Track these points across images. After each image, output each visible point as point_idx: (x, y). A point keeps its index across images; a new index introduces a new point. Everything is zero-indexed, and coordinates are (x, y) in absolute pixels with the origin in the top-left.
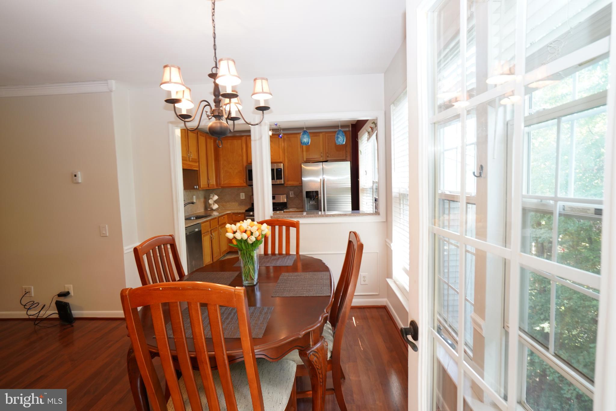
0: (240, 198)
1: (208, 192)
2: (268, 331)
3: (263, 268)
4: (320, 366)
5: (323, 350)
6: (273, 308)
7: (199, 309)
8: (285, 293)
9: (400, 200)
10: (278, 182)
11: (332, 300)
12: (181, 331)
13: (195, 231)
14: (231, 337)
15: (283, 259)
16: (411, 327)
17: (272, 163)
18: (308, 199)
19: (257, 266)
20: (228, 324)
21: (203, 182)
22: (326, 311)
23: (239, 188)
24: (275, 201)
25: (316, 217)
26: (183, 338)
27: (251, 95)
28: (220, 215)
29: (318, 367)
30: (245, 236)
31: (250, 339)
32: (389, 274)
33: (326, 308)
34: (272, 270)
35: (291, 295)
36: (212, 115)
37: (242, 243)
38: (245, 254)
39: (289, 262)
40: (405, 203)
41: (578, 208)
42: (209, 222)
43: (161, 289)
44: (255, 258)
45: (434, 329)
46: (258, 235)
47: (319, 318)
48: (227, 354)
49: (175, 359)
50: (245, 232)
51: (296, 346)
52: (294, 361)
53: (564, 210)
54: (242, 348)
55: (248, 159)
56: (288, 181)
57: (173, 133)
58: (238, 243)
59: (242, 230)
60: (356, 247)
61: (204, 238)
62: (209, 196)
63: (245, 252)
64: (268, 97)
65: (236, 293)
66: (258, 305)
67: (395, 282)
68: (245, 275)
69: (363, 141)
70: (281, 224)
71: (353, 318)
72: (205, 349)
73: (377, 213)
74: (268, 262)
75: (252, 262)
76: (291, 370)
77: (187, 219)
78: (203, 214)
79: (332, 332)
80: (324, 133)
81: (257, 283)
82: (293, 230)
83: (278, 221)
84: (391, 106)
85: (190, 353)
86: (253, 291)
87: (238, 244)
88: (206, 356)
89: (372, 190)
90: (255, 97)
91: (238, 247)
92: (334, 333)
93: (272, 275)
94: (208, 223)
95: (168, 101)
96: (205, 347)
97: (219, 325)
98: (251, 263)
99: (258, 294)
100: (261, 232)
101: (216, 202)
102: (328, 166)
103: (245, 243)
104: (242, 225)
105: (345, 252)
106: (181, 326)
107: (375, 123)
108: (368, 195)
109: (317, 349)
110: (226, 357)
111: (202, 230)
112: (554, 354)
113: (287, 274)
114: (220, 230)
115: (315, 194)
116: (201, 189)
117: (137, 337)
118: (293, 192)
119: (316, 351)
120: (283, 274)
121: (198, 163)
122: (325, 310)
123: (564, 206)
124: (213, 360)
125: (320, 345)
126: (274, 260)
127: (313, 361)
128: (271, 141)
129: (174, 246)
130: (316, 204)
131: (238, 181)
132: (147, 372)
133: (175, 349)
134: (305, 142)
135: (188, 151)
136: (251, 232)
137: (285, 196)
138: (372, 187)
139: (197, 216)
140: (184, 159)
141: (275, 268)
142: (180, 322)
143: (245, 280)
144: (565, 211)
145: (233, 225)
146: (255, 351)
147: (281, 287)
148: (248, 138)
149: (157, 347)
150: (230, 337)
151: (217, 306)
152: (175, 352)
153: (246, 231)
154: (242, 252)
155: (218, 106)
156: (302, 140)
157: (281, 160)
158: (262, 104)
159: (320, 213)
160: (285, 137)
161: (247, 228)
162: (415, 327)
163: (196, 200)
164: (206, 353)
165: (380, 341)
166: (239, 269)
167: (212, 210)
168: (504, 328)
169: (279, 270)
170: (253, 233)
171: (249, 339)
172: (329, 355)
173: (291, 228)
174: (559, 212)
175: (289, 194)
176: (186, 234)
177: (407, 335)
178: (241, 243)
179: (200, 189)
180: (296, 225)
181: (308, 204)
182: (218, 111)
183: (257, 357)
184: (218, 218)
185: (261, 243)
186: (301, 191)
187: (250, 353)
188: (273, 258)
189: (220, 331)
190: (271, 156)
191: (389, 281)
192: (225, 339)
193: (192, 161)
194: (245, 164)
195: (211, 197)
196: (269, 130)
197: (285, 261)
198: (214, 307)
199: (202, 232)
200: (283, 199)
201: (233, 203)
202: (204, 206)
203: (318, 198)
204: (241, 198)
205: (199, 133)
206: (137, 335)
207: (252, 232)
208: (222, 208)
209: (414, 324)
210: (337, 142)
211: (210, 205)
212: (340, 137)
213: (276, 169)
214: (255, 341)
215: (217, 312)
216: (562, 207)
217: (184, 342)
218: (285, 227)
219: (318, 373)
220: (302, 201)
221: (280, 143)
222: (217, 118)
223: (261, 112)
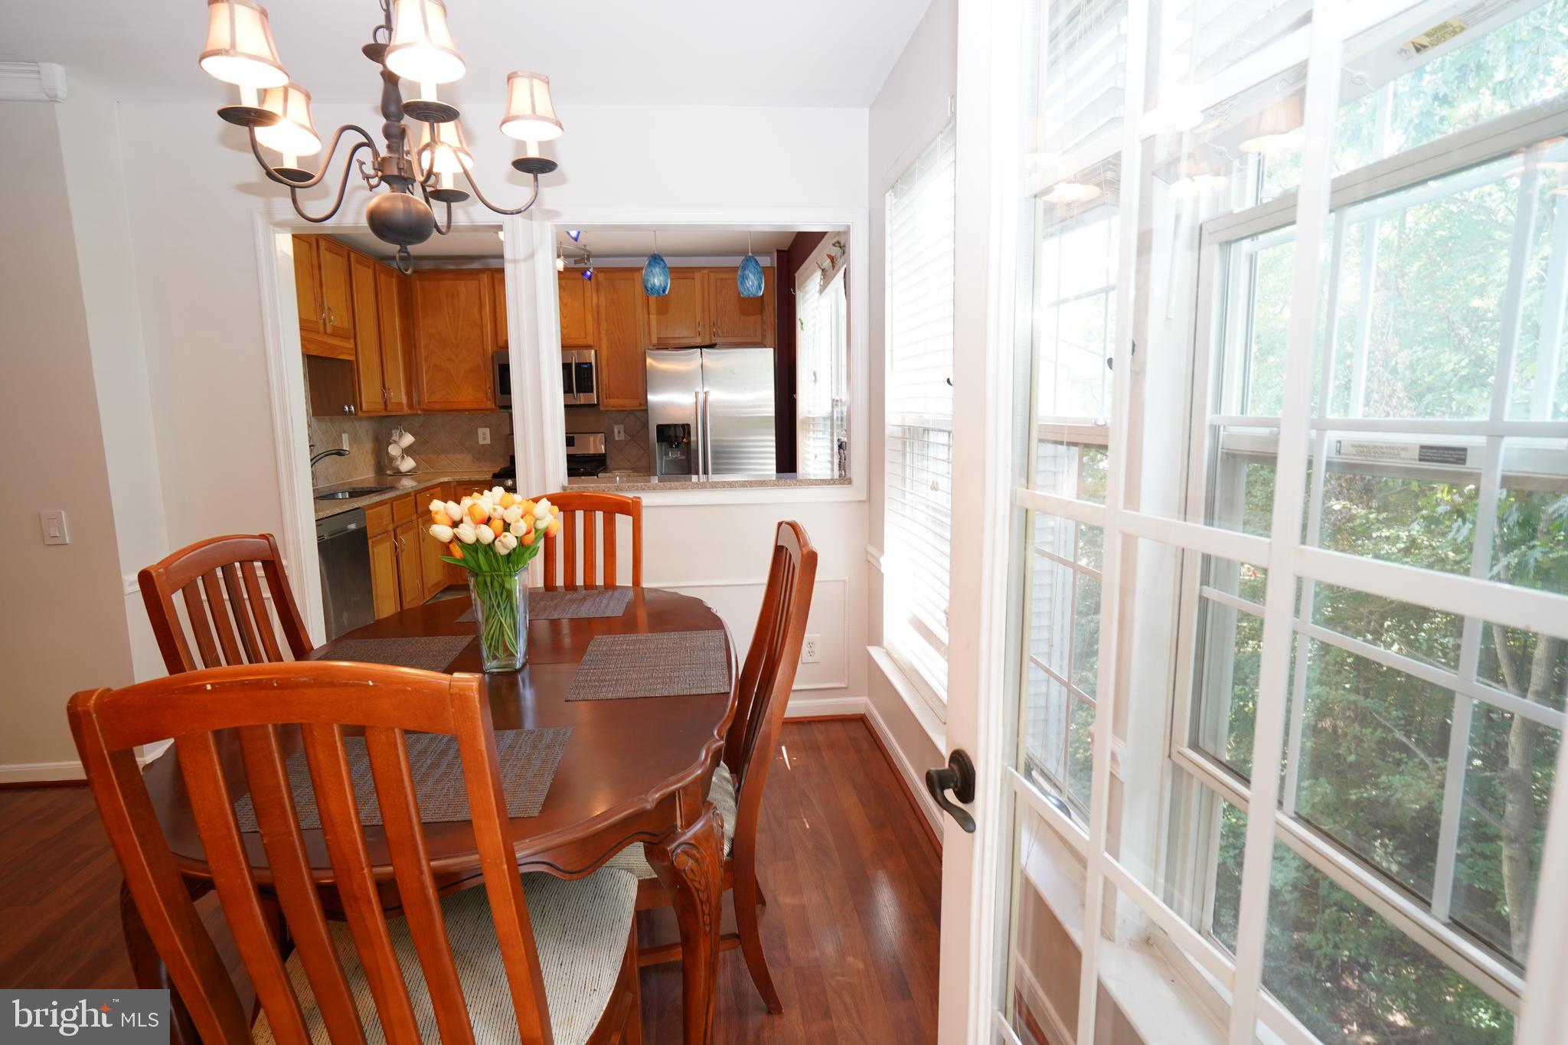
0: (478, 442)
1: (385, 424)
2: (557, 795)
3: (543, 627)
4: (703, 882)
5: (710, 836)
6: (569, 732)
7: (339, 744)
8: (604, 689)
9: (904, 444)
10: (582, 399)
11: (732, 703)
12: (284, 812)
13: (347, 529)
14: (447, 819)
15: (597, 599)
16: (955, 767)
17: (565, 347)
18: (664, 445)
19: (522, 618)
20: (438, 781)
21: (370, 394)
22: (719, 734)
23: (476, 414)
24: (574, 451)
25: (684, 488)
26: (290, 833)
27: (500, 123)
28: (421, 486)
29: (697, 885)
30: (487, 534)
31: (500, 825)
32: (873, 633)
33: (719, 725)
34: (566, 629)
35: (620, 695)
36: (380, 174)
37: (480, 554)
38: (489, 584)
39: (614, 608)
40: (915, 451)
41: (1375, 447)
42: (389, 505)
43: (209, 687)
44: (518, 596)
45: (1017, 770)
46: (524, 532)
47: (699, 754)
48: (431, 869)
49: (267, 893)
50: (488, 521)
51: (636, 834)
52: (630, 870)
53: (1339, 452)
54: (476, 848)
55: (499, 338)
56: (609, 397)
57: (270, 245)
58: (466, 554)
59: (478, 517)
60: (797, 560)
61: (375, 550)
62: (390, 435)
63: (488, 580)
64: (551, 132)
65: (454, 691)
66: (529, 723)
67: (888, 654)
68: (491, 644)
69: (809, 295)
70: (590, 505)
71: (783, 748)
72: (363, 860)
73: (844, 478)
74: (556, 607)
75: (508, 607)
76: (622, 894)
77: (322, 497)
78: (372, 484)
79: (731, 788)
80: (706, 271)
81: (524, 666)
82: (623, 523)
83: (581, 496)
84: (887, 195)
85: (316, 874)
86: (513, 686)
87: (469, 557)
88: (366, 878)
89: (829, 423)
90: (512, 130)
91: (467, 564)
92: (738, 791)
93: (567, 641)
94: (386, 509)
95: (228, 114)
96: (362, 853)
97: (404, 788)
98: (505, 609)
99: (528, 695)
100: (535, 524)
101: (408, 451)
102: (715, 359)
103: (486, 553)
104: (476, 501)
105: (764, 579)
106: (282, 798)
107: (842, 246)
108: (820, 435)
109: (695, 837)
110: (428, 879)
111: (368, 529)
112: (1294, 815)
113: (608, 639)
114: (421, 527)
115: (680, 432)
116: (364, 415)
117: (135, 838)
118: (621, 427)
119: (692, 842)
120: (598, 638)
121: (352, 341)
122: (715, 732)
123: (1340, 442)
124: (387, 889)
125: (704, 825)
126: (572, 601)
127: (685, 870)
128: (561, 287)
129: (275, 567)
130: (684, 457)
131: (472, 394)
132: (177, 939)
133: (266, 865)
134: (657, 288)
135: (322, 305)
136: (504, 521)
137: (601, 436)
138: (829, 415)
139: (354, 489)
140: (306, 327)
141: (575, 622)
142: (278, 785)
143: (491, 658)
144: (1342, 456)
145: (451, 504)
146: (518, 855)
147: (593, 673)
148: (497, 275)
149: (206, 862)
150: (443, 820)
151: (397, 731)
152: (267, 873)
153: (489, 519)
154: (480, 579)
155: (399, 146)
156: (648, 280)
157: (590, 341)
158: (533, 153)
159: (694, 478)
160: (601, 277)
161: (492, 511)
162: (966, 766)
163: (350, 445)
164: (366, 871)
165: (850, 803)
166: (472, 628)
167: (399, 474)
168: (1169, 757)
169: (585, 628)
170: (509, 524)
171: (498, 822)
172: (726, 849)
173: (619, 517)
174: (1328, 457)
175: (613, 432)
176: (320, 538)
177: (943, 789)
178: (477, 553)
179: (360, 414)
180: (632, 509)
181: (663, 458)
182: (398, 164)
183: (523, 870)
184: (415, 496)
185: (535, 555)
186: (645, 425)
187: (502, 864)
188: (568, 597)
189: (407, 804)
190: (562, 327)
191: (875, 652)
192: (425, 826)
193: (333, 335)
194: (490, 349)
195: (395, 437)
196: (556, 255)
197: (603, 605)
198: (388, 736)
199: (369, 533)
200: (595, 445)
201: (459, 456)
202: (373, 462)
203: (689, 443)
204: (481, 442)
205: (352, 255)
206: (134, 834)
207: (508, 521)
208: (427, 469)
209: (963, 760)
210: (741, 289)
211: (392, 459)
212: (751, 276)
213: (576, 364)
214: (515, 827)
215: (397, 749)
216: (1334, 445)
217: (294, 843)
218: (602, 513)
219: (698, 902)
220: (648, 451)
221: (588, 294)
222: (395, 186)
223: (531, 176)
